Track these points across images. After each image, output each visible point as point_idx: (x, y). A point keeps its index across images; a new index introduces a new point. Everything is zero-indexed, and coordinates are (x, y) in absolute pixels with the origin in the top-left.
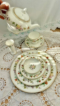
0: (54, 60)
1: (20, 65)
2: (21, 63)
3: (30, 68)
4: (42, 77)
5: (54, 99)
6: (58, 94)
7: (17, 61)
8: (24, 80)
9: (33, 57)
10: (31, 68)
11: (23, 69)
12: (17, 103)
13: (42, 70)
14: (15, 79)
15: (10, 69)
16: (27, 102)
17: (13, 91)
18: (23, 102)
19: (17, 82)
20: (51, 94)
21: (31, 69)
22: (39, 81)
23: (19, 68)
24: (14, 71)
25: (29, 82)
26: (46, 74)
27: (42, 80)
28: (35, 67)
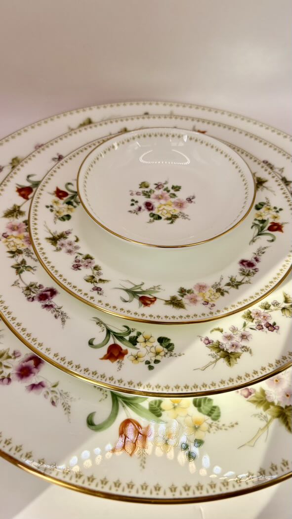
3: (144, 185)
26: (23, 262)
27: (15, 205)
28: (168, 219)
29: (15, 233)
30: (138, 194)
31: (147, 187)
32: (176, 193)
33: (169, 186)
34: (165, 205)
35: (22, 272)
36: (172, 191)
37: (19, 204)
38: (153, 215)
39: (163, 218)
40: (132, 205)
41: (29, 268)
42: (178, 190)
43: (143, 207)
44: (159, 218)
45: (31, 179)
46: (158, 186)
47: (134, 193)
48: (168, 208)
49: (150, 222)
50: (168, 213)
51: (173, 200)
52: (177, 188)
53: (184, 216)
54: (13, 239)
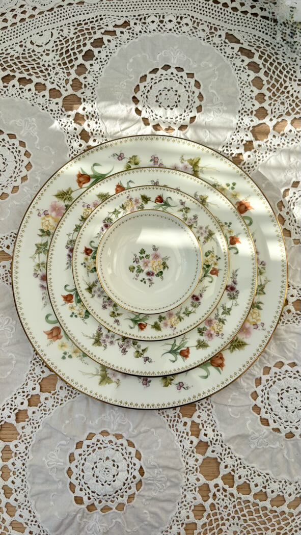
0: (282, 220)
1: (72, 242)
2: (78, 228)
3: (132, 269)
4: (201, 332)
5: (239, 436)
6: (263, 411)
7: (54, 208)
8: (97, 342)
9: (153, 194)
10: (140, 271)
11: (92, 278)
12: (63, 442)
13: (204, 289)
14: (49, 327)
15: (10, 257)
16: (110, 442)
17: (38, 387)
18: (94, 440)
19: (62, 346)
20: (230, 410)
21: (143, 275)
22: (182, 353)
23: (70, 264)
24: (38, 282)
25: (124, 351)
26: (223, 313)
27: (198, 349)
28: (164, 268)
29: (212, 332)
30: (137, 276)
31: (134, 268)
32: (146, 254)
33: (139, 255)
34: (153, 265)
35: (229, 309)
36: (144, 255)
37: (195, 348)
38: (158, 275)
39: (162, 270)
40: (145, 282)
41: (223, 308)
42: (145, 252)
43: (150, 277)
44: (161, 272)
45: (174, 359)
46: (136, 261)
47: (136, 277)
48: (156, 264)
49: (162, 278)
50: (159, 266)
51: (151, 258)
52: (143, 252)
53: (167, 258)
54: (216, 330)
